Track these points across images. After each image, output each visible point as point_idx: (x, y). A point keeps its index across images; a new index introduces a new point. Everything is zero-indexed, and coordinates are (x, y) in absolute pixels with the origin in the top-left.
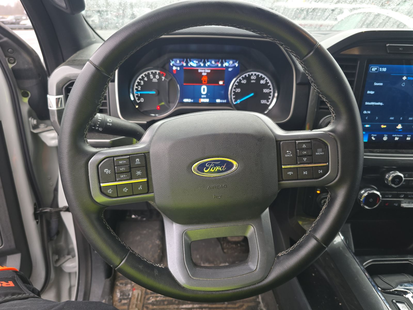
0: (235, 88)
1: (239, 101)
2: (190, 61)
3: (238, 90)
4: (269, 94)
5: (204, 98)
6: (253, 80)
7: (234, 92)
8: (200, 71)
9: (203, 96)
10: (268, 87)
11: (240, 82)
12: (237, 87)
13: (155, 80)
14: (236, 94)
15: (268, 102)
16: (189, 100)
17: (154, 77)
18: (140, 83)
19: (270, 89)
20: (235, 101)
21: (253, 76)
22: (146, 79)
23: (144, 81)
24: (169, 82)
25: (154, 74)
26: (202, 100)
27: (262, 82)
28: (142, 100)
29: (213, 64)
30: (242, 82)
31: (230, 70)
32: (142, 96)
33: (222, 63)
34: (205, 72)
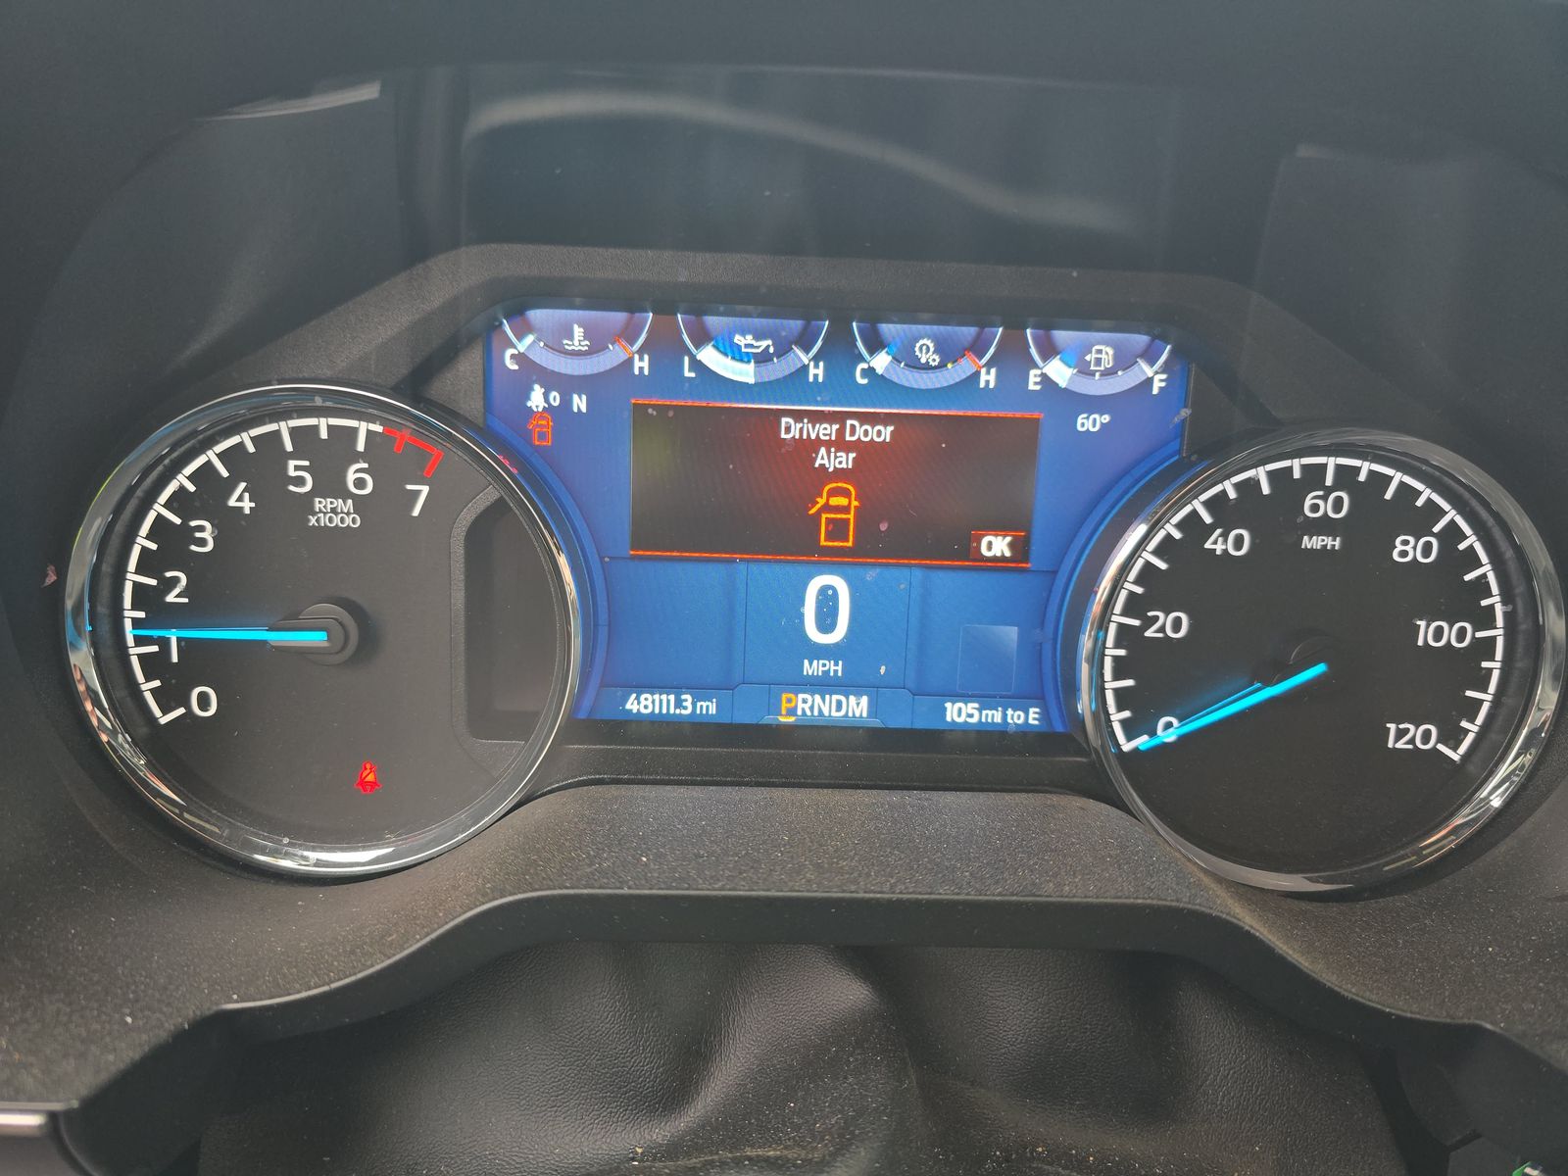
0: (1133, 606)
1: (1169, 731)
2: (702, 338)
3: (1170, 624)
4: (1467, 665)
5: (823, 685)
6: (1324, 526)
7: (1125, 635)
8: (791, 430)
9: (812, 668)
10: (1467, 604)
11: (1185, 550)
12: (1156, 590)
13: (333, 513)
14: (1138, 654)
15: (1453, 737)
16: (679, 704)
17: (330, 484)
18: (187, 534)
19: (1486, 619)
20: (1131, 729)
21: (1329, 491)
22: (241, 500)
23: (227, 521)
24: (480, 534)
25: (331, 459)
26: (809, 706)
27: (1407, 549)
28: (205, 702)
29: (927, 367)
30: (1216, 544)
31: (1089, 423)
32: (201, 661)
33: (1014, 359)
34: (840, 444)
